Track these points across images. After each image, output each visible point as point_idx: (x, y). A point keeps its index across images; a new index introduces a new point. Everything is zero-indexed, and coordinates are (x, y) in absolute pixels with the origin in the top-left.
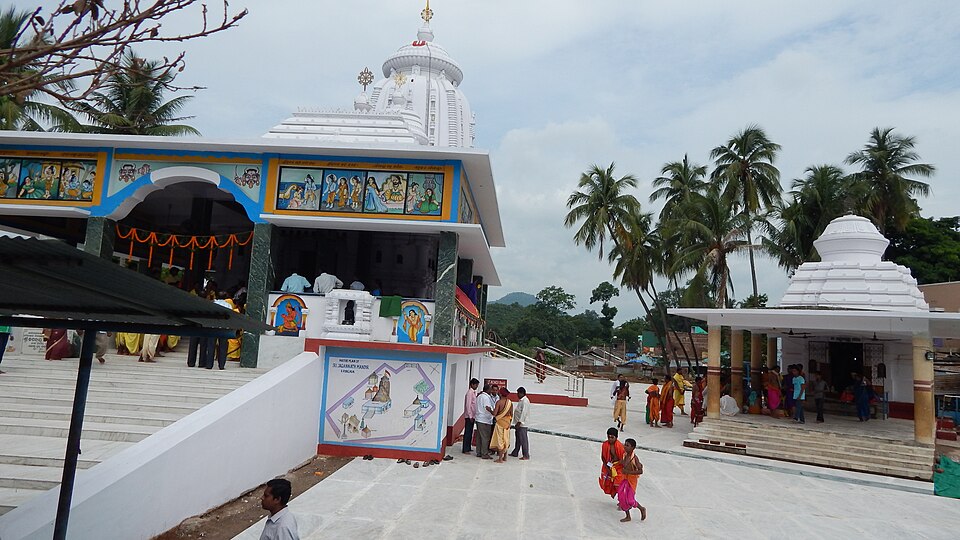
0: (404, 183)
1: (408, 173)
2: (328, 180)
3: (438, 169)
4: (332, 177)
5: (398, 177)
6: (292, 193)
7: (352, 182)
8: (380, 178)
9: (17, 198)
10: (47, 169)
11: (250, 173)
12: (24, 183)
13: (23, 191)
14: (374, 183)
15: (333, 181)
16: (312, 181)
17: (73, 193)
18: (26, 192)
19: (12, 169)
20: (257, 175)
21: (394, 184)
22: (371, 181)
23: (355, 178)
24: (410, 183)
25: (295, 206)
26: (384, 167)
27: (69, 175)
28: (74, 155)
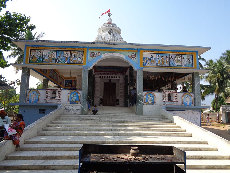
0: (181, 58)
1: (182, 55)
2: (157, 57)
3: (191, 53)
4: (159, 56)
5: (178, 56)
6: (147, 61)
7: (165, 57)
8: (173, 56)
9: (56, 63)
10: (65, 54)
11: (133, 55)
12: (58, 58)
13: (58, 61)
14: (172, 58)
15: (159, 57)
16: (153, 57)
17: (75, 61)
18: (59, 61)
19: (53, 53)
20: (135, 55)
21: (178, 58)
22: (171, 57)
23: (166, 56)
24: (182, 58)
25: (148, 65)
26: (175, 53)
27: (73, 55)
28: (75, 49)
